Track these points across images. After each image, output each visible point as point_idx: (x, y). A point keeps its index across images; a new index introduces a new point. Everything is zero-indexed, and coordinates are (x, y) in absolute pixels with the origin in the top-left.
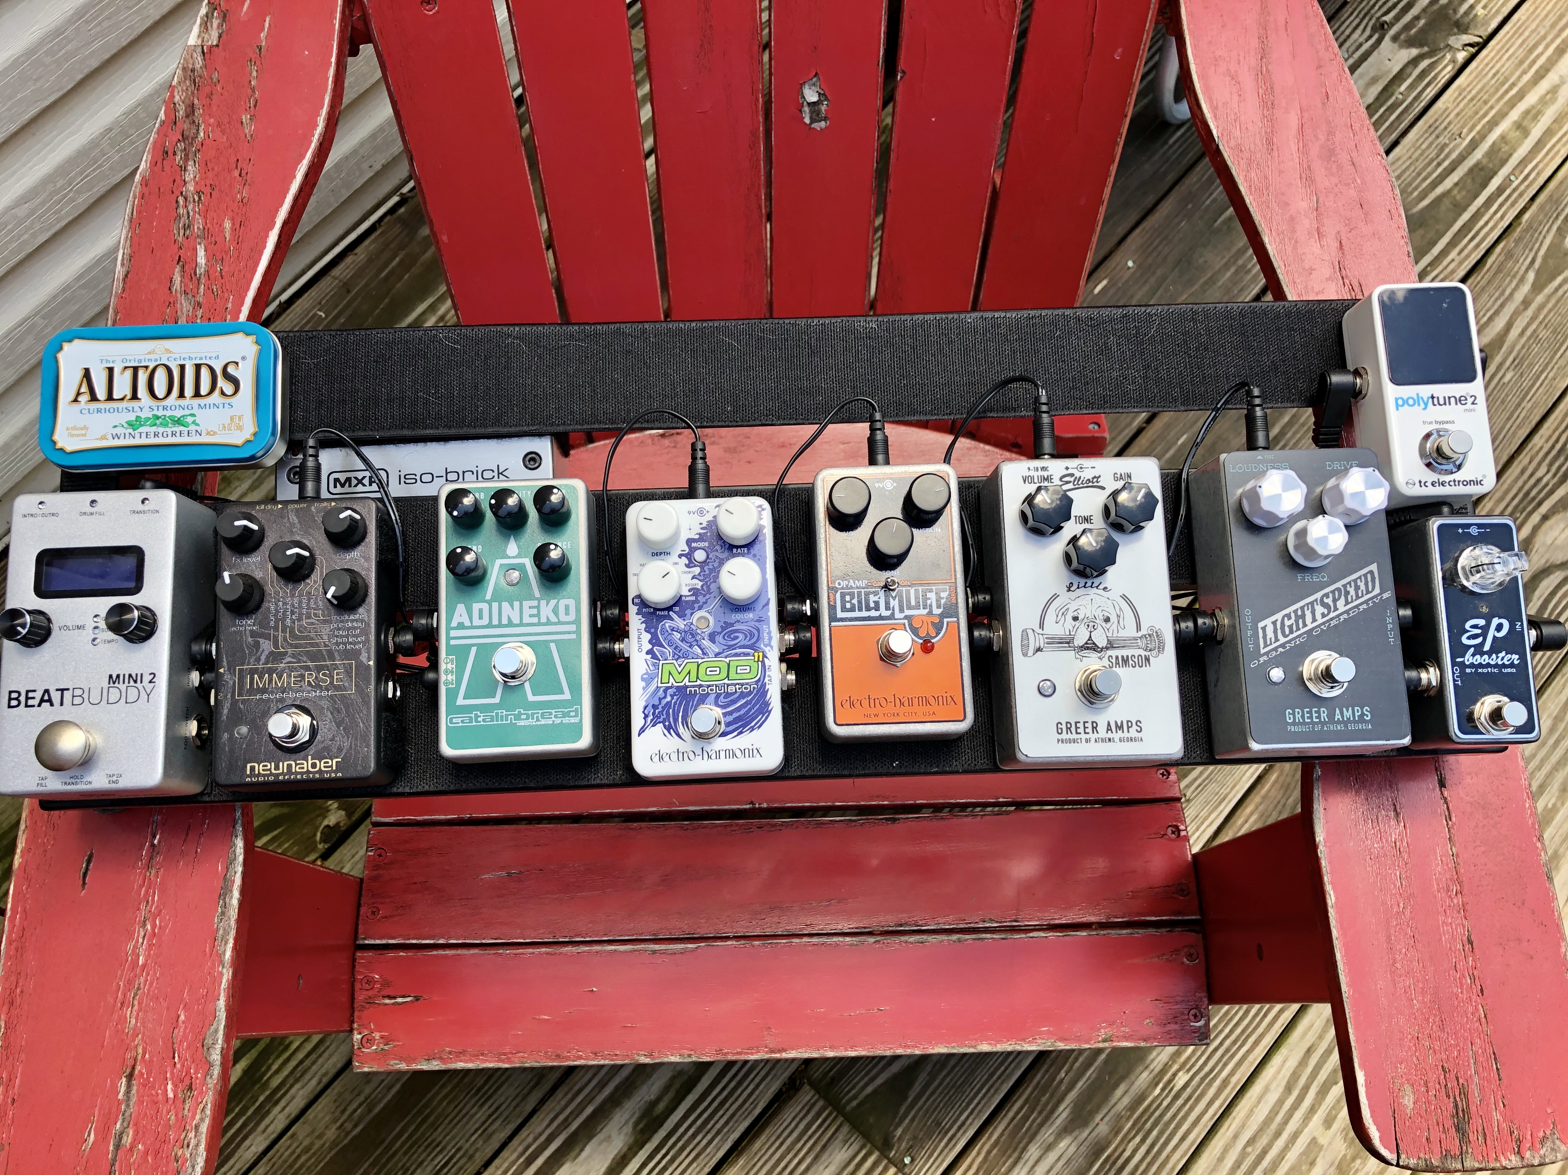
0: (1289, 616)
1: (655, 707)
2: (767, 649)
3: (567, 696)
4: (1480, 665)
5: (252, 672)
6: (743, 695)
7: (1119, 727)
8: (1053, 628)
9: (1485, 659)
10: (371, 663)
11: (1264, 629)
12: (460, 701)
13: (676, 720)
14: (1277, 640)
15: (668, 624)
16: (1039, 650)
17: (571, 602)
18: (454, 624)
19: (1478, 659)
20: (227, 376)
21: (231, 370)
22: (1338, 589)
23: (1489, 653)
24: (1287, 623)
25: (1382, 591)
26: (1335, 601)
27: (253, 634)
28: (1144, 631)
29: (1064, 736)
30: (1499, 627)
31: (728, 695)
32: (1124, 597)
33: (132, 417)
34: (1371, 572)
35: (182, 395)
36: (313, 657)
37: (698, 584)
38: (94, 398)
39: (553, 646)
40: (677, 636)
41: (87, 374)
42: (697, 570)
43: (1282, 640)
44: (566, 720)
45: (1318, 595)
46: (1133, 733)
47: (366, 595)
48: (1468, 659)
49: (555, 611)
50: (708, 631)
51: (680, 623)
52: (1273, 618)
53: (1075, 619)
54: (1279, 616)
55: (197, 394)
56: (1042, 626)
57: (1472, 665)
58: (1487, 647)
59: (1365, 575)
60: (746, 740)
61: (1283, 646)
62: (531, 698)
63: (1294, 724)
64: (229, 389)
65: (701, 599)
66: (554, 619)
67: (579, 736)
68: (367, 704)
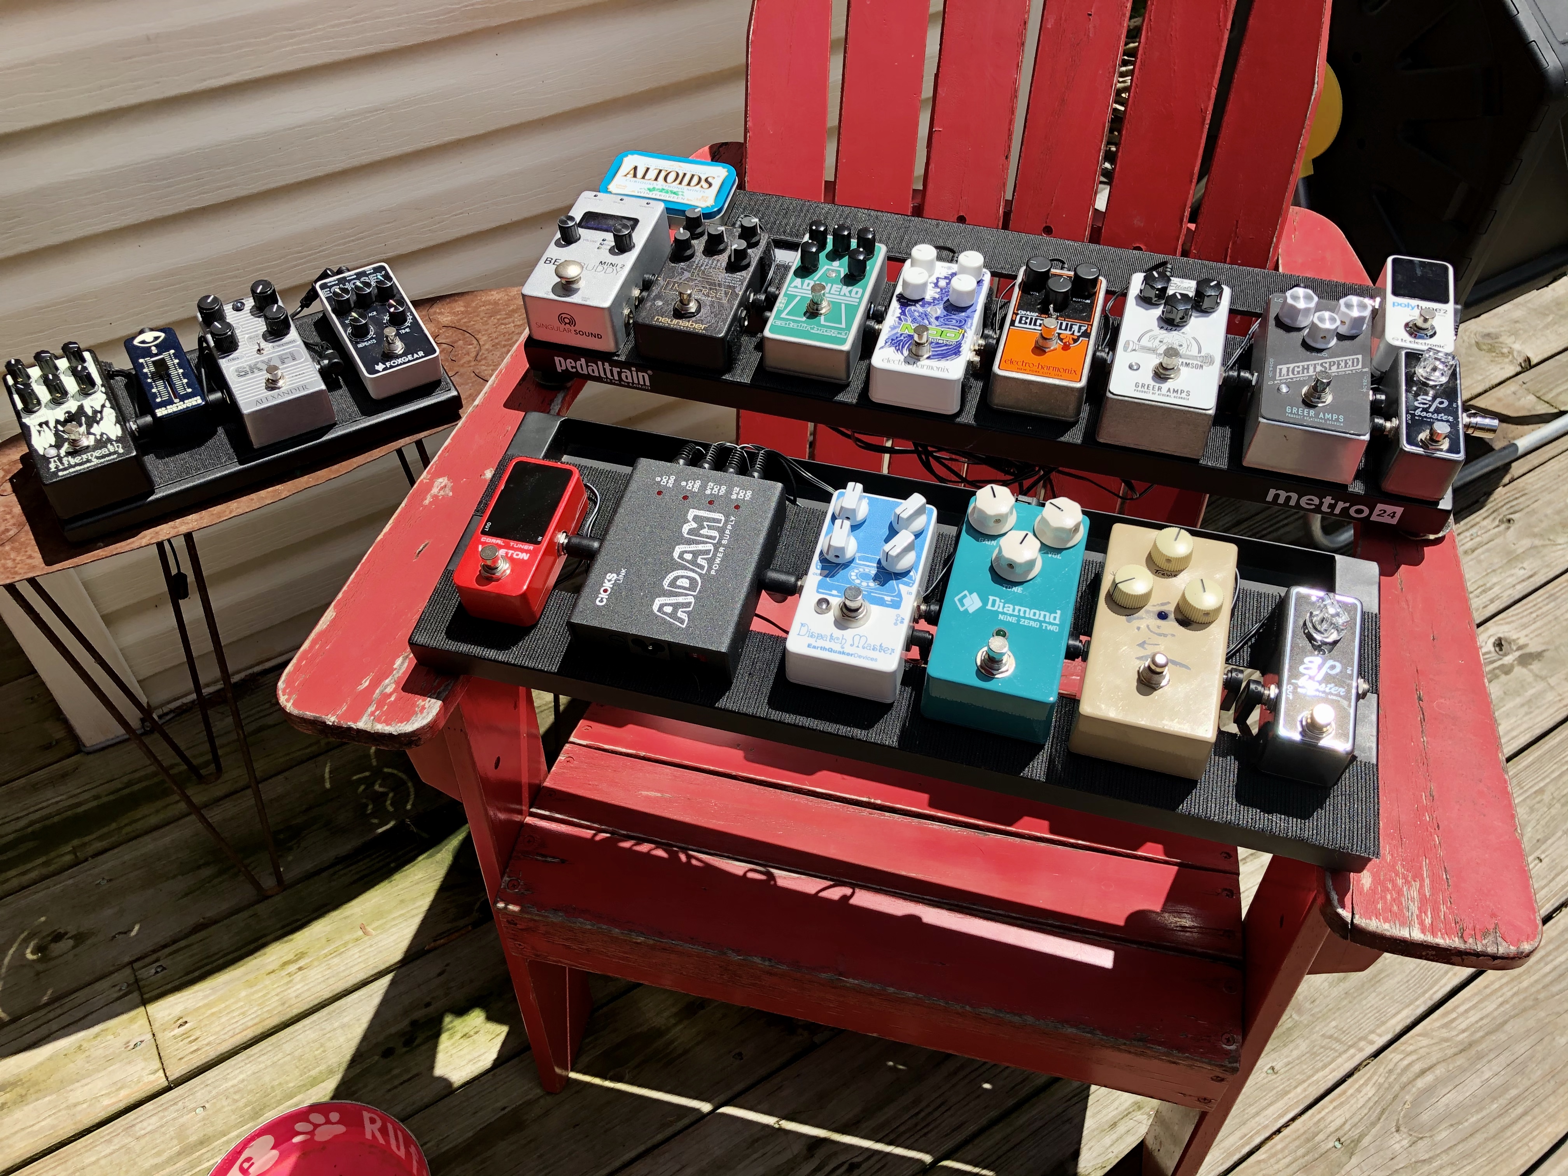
0: (1298, 367)
1: (892, 340)
2: (968, 330)
3: (843, 326)
4: (1426, 417)
5: (675, 283)
6: (946, 345)
7: (1176, 392)
8: (1144, 342)
9: (1430, 415)
10: (741, 293)
11: (1281, 369)
12: (783, 315)
13: (903, 347)
14: (1288, 375)
15: (913, 308)
16: (1134, 350)
17: (860, 291)
18: (792, 285)
19: (1424, 414)
20: (706, 180)
21: (709, 180)
22: (1334, 362)
23: (1433, 413)
24: (1296, 369)
25: (1363, 367)
26: (1330, 366)
27: (682, 268)
28: (1203, 354)
29: (1139, 389)
30: (1442, 403)
31: (938, 343)
32: (1194, 338)
33: (651, 187)
34: (1358, 359)
35: (680, 183)
36: (711, 284)
37: (937, 296)
38: (635, 176)
39: (843, 306)
40: (916, 314)
41: (635, 168)
42: (939, 290)
43: (1291, 376)
44: (839, 336)
45: (1320, 362)
46: (1183, 395)
47: (748, 266)
48: (1418, 412)
49: (850, 292)
50: (935, 316)
51: (921, 310)
52: (1288, 366)
53: (1161, 342)
54: (1292, 366)
55: (689, 184)
56: (1139, 340)
57: (1420, 416)
58: (1432, 410)
59: (1353, 359)
60: (943, 363)
61: (1292, 379)
62: (822, 322)
63: (1291, 413)
64: (706, 185)
65: (936, 302)
66: (848, 294)
67: (844, 341)
68: (731, 309)
